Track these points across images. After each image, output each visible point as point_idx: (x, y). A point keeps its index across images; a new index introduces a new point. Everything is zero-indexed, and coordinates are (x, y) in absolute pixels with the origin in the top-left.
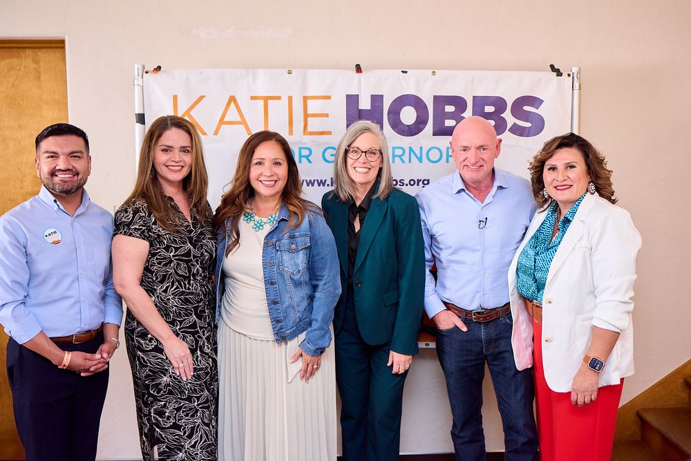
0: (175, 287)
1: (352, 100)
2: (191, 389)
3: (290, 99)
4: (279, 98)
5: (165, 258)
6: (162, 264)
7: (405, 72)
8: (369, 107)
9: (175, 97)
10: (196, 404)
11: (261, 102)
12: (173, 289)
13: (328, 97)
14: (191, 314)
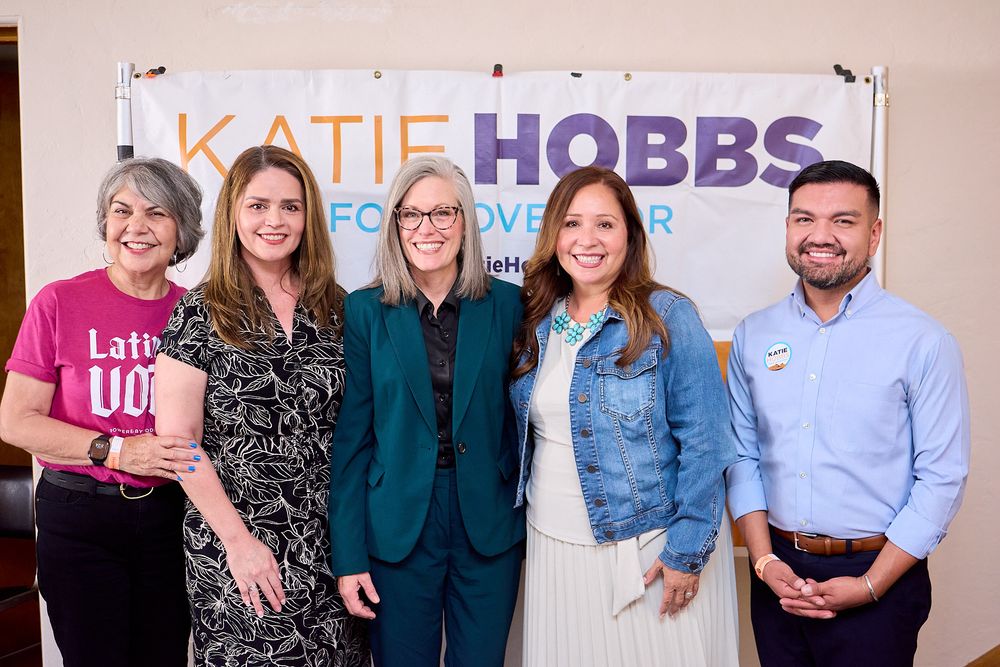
0: (250, 445)
1: (485, 123)
2: (262, 628)
3: (378, 120)
4: (359, 119)
5: (227, 397)
6: (224, 405)
7: (578, 75)
8: (514, 136)
9: (183, 118)
10: (270, 655)
11: (329, 127)
12: (247, 448)
13: (444, 119)
14: (276, 496)
